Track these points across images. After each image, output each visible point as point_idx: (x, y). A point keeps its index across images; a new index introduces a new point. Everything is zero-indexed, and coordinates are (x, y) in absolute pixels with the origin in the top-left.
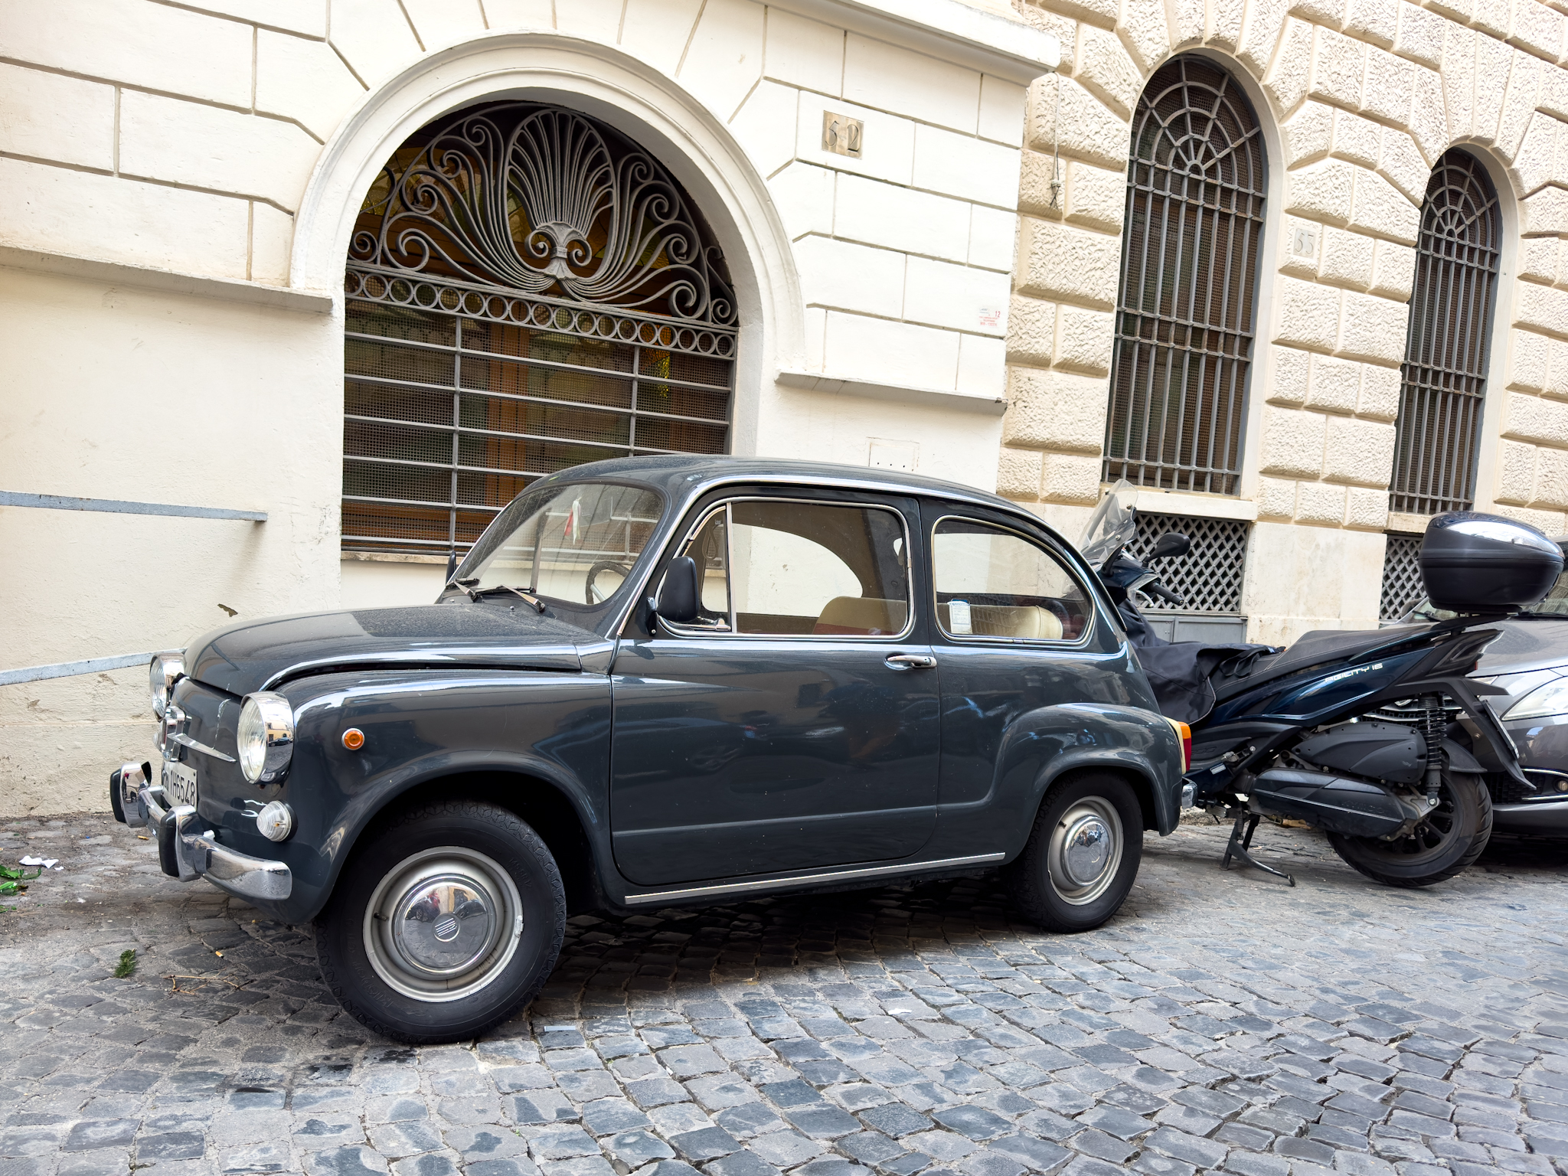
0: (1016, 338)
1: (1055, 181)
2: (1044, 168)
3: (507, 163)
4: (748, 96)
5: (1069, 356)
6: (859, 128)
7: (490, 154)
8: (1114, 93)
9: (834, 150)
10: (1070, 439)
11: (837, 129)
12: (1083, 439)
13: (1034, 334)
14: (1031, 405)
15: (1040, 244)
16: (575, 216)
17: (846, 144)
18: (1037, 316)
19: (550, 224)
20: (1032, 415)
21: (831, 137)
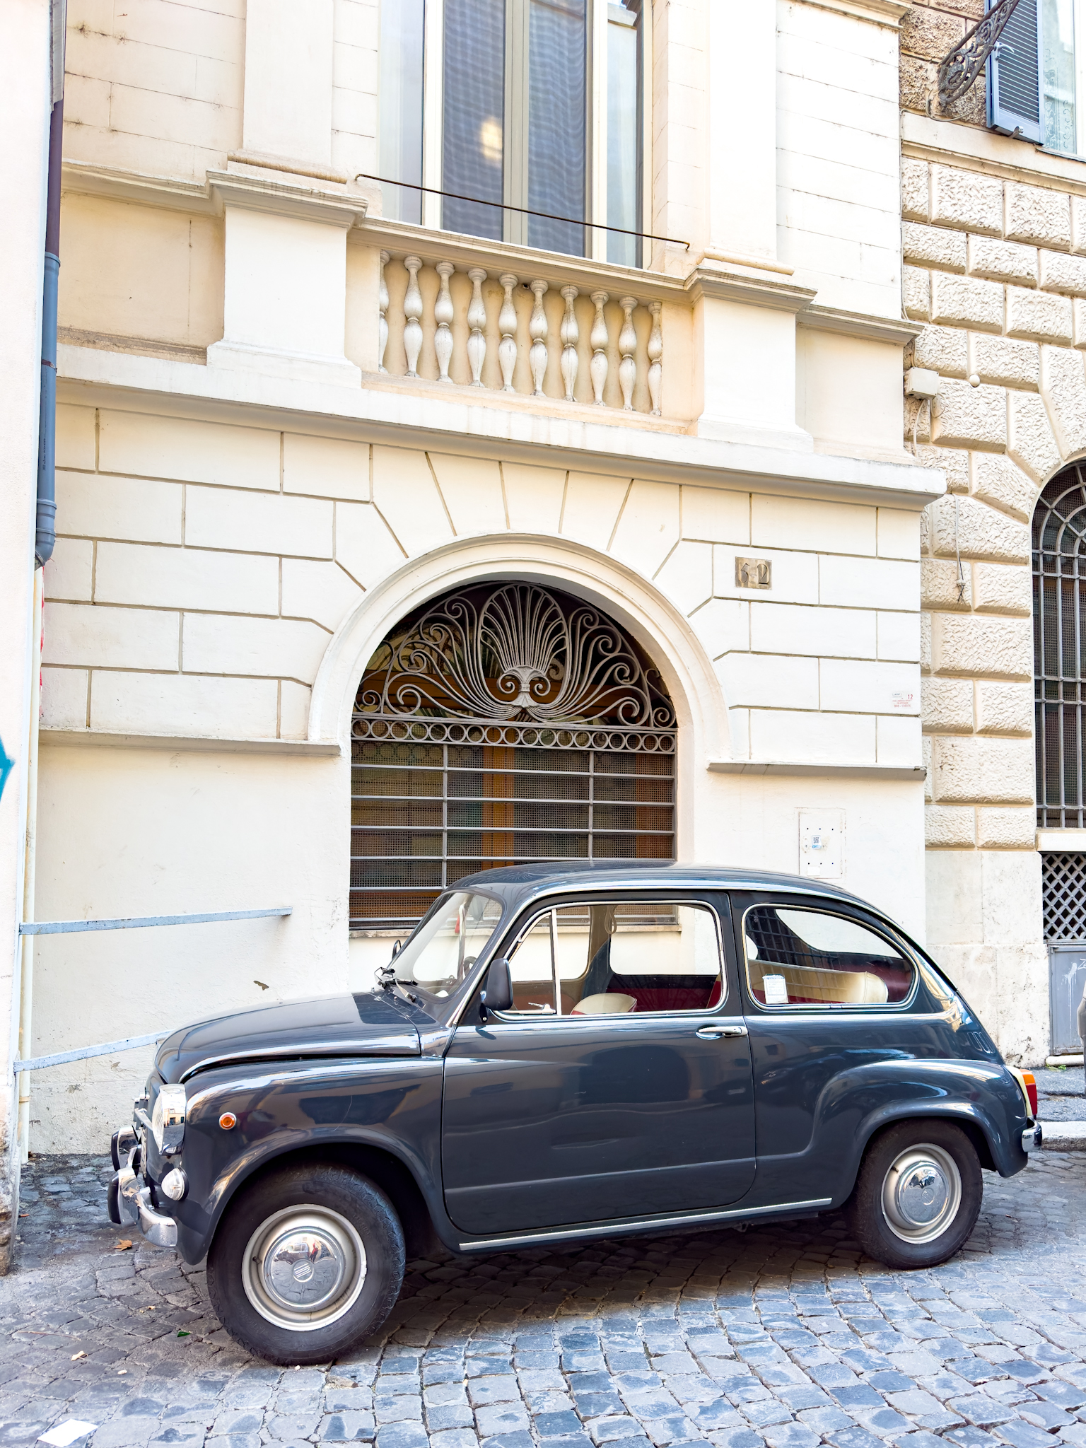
0: (936, 713)
1: (960, 581)
2: (949, 572)
3: (480, 628)
4: (669, 555)
5: (990, 723)
6: (768, 565)
7: (467, 622)
8: (1010, 503)
9: (746, 586)
10: (1000, 793)
11: (748, 569)
12: (1012, 792)
13: (953, 708)
14: (957, 767)
15: (951, 634)
16: (536, 660)
17: (756, 580)
18: (954, 693)
19: (515, 668)
20: (959, 775)
21: (743, 577)
